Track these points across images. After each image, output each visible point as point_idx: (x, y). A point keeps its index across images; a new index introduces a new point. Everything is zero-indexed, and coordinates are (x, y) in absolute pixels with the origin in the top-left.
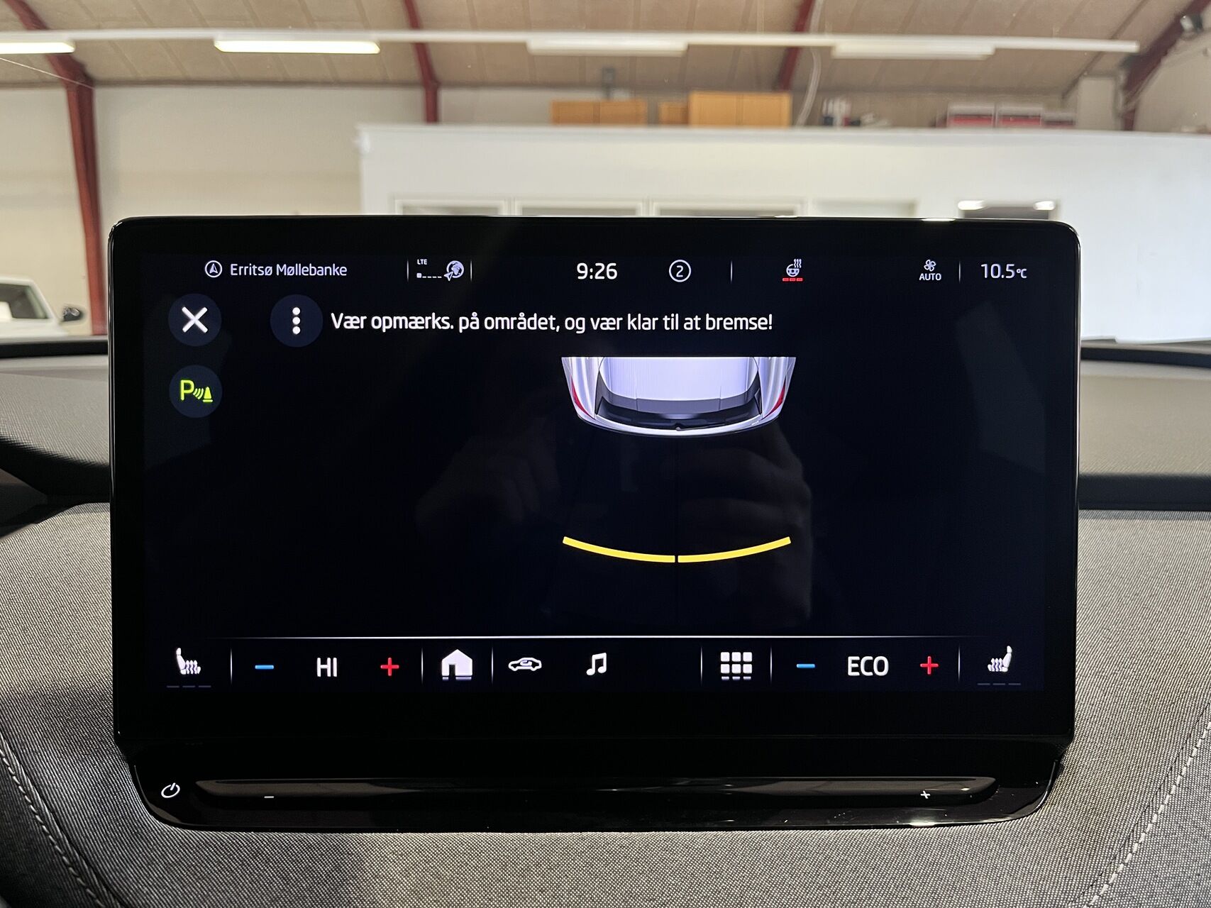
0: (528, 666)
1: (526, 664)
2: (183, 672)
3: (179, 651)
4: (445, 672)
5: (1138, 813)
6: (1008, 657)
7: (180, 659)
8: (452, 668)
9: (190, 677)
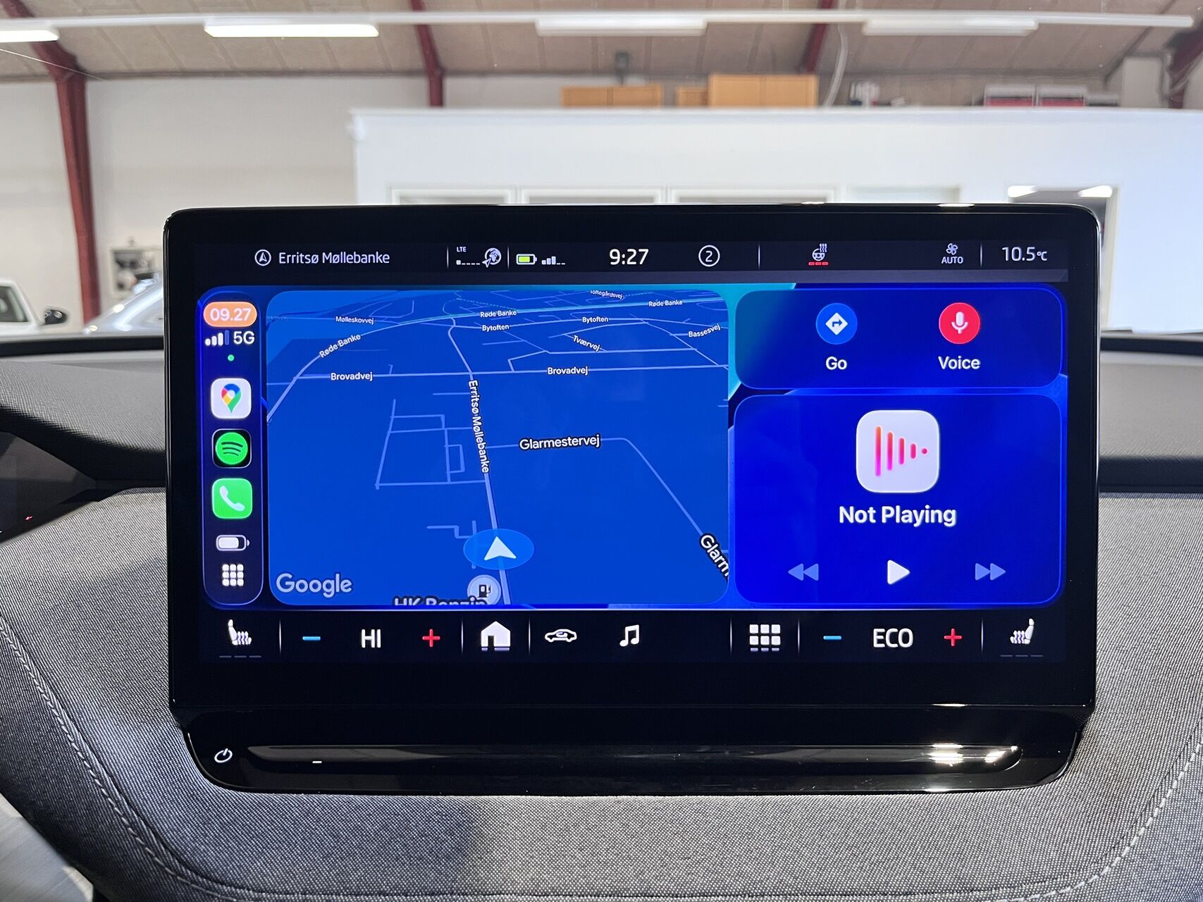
0: (564, 638)
1: (561, 635)
2: (235, 643)
3: (231, 623)
4: (484, 643)
5: (1158, 780)
6: (1030, 629)
7: (232, 630)
8: (491, 639)
9: (242, 648)
